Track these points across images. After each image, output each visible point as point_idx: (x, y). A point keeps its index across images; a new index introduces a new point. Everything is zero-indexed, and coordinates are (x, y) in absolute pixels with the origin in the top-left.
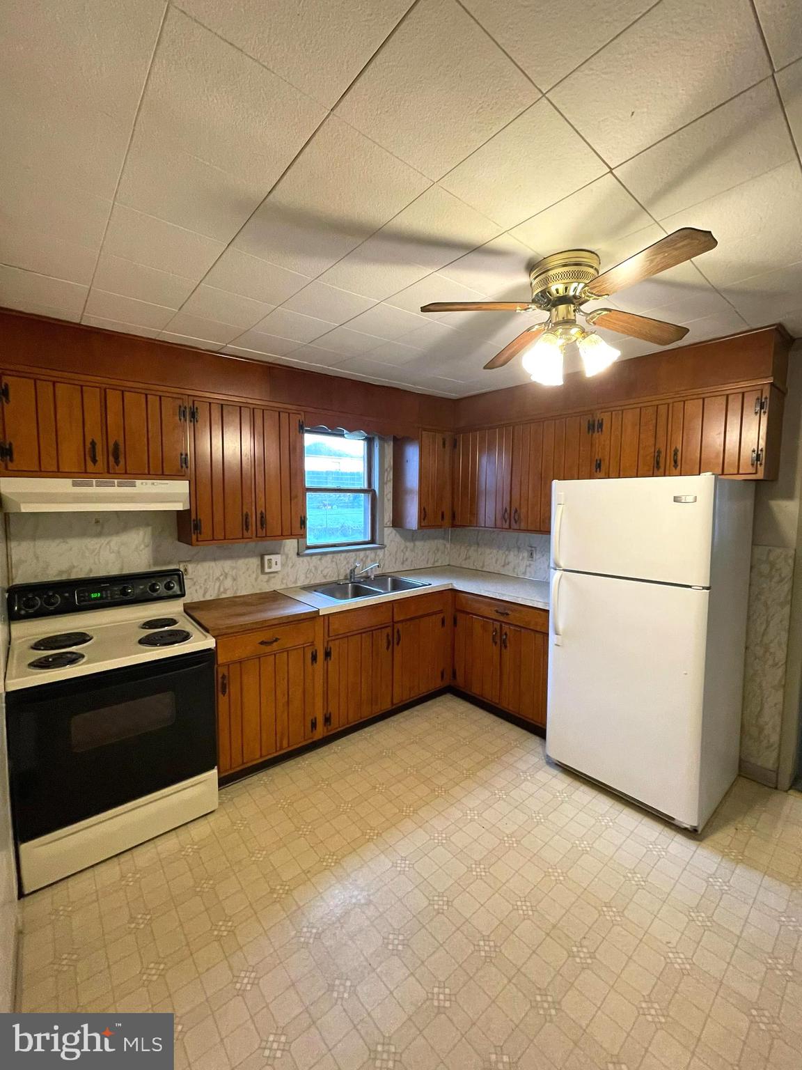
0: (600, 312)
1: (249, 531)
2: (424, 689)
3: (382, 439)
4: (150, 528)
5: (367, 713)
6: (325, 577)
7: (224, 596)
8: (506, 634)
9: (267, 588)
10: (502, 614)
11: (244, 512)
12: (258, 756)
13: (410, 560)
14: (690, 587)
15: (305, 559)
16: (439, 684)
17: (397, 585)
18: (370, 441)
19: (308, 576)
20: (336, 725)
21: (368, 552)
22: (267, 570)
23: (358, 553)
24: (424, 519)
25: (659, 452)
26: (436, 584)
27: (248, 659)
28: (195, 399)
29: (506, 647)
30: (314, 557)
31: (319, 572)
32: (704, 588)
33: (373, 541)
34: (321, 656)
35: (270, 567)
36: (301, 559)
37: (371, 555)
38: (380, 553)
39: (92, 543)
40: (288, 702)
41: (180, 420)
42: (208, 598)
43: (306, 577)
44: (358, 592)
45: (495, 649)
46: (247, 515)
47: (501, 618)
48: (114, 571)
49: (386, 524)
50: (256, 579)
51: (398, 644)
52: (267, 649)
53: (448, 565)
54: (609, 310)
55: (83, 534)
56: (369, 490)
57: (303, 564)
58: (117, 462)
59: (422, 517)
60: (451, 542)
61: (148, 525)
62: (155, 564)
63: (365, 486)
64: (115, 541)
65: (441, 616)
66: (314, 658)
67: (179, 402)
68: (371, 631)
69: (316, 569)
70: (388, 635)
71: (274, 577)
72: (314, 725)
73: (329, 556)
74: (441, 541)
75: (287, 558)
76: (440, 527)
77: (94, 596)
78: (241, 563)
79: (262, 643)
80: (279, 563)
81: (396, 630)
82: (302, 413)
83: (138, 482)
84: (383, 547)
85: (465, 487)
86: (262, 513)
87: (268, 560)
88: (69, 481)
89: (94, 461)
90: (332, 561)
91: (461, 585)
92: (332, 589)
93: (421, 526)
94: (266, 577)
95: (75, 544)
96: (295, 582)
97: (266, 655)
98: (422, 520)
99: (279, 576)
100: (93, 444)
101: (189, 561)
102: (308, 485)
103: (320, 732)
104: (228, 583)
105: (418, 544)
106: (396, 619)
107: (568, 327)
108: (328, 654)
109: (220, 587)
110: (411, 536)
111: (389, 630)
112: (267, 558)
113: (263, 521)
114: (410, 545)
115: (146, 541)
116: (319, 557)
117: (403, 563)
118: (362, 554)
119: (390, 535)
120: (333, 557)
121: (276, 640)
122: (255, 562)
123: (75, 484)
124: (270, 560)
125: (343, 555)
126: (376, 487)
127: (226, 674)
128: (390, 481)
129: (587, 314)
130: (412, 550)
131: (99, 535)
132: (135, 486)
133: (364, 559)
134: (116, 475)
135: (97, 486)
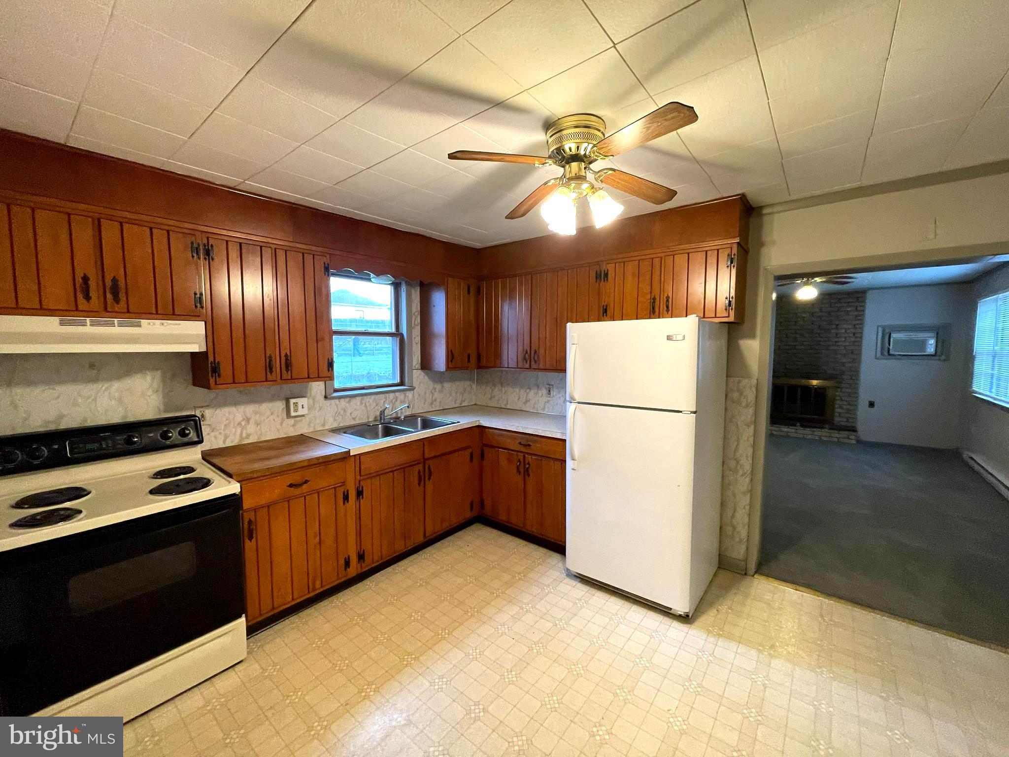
0: (606, 171)
1: (273, 374)
2: (455, 521)
3: (408, 284)
4: (158, 374)
5: (400, 546)
6: (354, 419)
7: (246, 442)
8: (529, 464)
9: (293, 432)
10: (525, 445)
11: (268, 355)
12: (290, 599)
13: (438, 400)
14: (681, 412)
15: (333, 401)
16: (468, 514)
17: (426, 424)
18: (396, 286)
19: (337, 418)
20: (367, 565)
21: (397, 394)
22: (293, 414)
23: (387, 395)
24: (451, 361)
25: (654, 299)
26: (465, 421)
27: (275, 503)
28: (210, 236)
29: (529, 475)
30: (342, 400)
31: (348, 414)
32: (692, 412)
33: (402, 383)
34: (352, 495)
35: (296, 411)
36: (328, 402)
37: (400, 396)
38: (410, 394)
39: (87, 390)
40: (320, 543)
41: (193, 257)
42: (229, 444)
43: (335, 420)
44: (388, 432)
45: (519, 479)
46: (270, 357)
47: (524, 450)
48: (116, 418)
49: (415, 367)
50: (281, 424)
51: (429, 479)
52: (297, 491)
53: (475, 405)
54: (614, 170)
56: (397, 334)
57: (331, 407)
58: (117, 300)
59: (450, 360)
60: (477, 382)
61: (155, 369)
62: (166, 411)
63: (393, 330)
64: (116, 387)
65: (469, 451)
66: (346, 498)
67: (189, 239)
68: (404, 468)
69: (345, 411)
70: (419, 472)
71: (301, 421)
72: (347, 563)
73: (359, 399)
74: (468, 383)
75: (314, 399)
76: (467, 368)
77: (90, 447)
78: (265, 407)
79: (291, 486)
80: (306, 406)
81: (427, 467)
82: (328, 256)
83: (144, 322)
84: (412, 389)
85: (489, 331)
86: (286, 355)
87: (294, 403)
88: (56, 319)
89: (88, 297)
90: (361, 403)
91: (486, 422)
92: (363, 430)
93: (448, 368)
94: (292, 421)
95: (66, 391)
96: (324, 425)
97: (297, 497)
98: (450, 363)
99: (307, 419)
100: (85, 279)
101: (208, 406)
102: (334, 328)
103: (353, 571)
104: (251, 428)
105: (447, 385)
106: (427, 456)
107: (580, 182)
108: (360, 493)
109: (242, 433)
110: (439, 378)
111: (420, 467)
112: (292, 401)
113: (288, 365)
114: (438, 387)
115: (155, 386)
116: (348, 399)
117: (432, 404)
118: (392, 395)
119: (418, 377)
120: (362, 400)
121: (306, 482)
122: (280, 405)
123: (62, 323)
124: (296, 404)
125: (373, 397)
126: (404, 330)
127: (253, 519)
128: (417, 325)
129: (595, 173)
130: (441, 391)
131: (95, 380)
132: (139, 326)
133: (394, 401)
134: (117, 314)
135: (91, 325)
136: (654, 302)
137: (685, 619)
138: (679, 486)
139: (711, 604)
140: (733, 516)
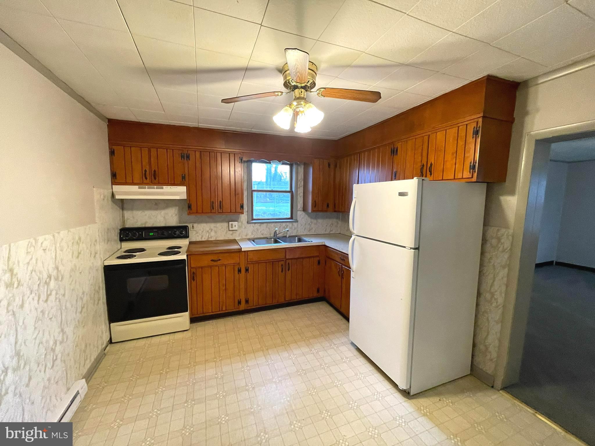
1: (214, 209)
2: (306, 296)
3: (296, 164)
4: (177, 207)
5: (269, 302)
6: (262, 234)
7: (210, 239)
8: (343, 271)
9: (231, 238)
10: (342, 260)
11: (212, 201)
12: (210, 311)
13: (314, 229)
14: (405, 247)
15: (252, 225)
16: (316, 295)
17: (300, 240)
18: (291, 166)
19: (253, 233)
20: (251, 306)
21: (288, 224)
22: (230, 229)
23: (282, 224)
24: (315, 207)
26: (315, 241)
27: (205, 267)
28: (189, 149)
29: (343, 278)
30: (256, 224)
31: (259, 231)
32: (411, 248)
33: (292, 218)
34: (243, 270)
35: (232, 227)
36: (249, 225)
37: (290, 225)
38: (295, 224)
39: (153, 213)
40: (226, 289)
41: (182, 159)
42: (203, 240)
43: (252, 234)
44: (276, 242)
45: (339, 279)
46: (213, 202)
47: (342, 262)
48: (163, 225)
49: (299, 209)
50: (226, 233)
51: (289, 270)
52: (215, 263)
53: (340, 233)
54: (324, 88)
55: (150, 209)
56: (291, 191)
57: (251, 227)
58: (155, 179)
59: (314, 205)
60: (342, 220)
61: (176, 206)
62: (180, 223)
63: (289, 189)
64: (163, 212)
65: (318, 259)
66: (240, 271)
67: (180, 152)
68: (273, 262)
69: (258, 230)
70: (282, 265)
71: (235, 233)
72: (239, 302)
73: (265, 225)
74: (335, 220)
75: (242, 223)
76: (326, 211)
77: (151, 234)
78: (219, 225)
79: (212, 260)
80: (237, 226)
81: (287, 263)
82: (242, 153)
83: (164, 187)
84: (297, 221)
85: (345, 188)
86: (220, 201)
87: (231, 224)
88: (137, 187)
89: (146, 178)
90: (267, 227)
91: (327, 244)
92: (267, 239)
93: (312, 212)
94: (231, 232)
95: (148, 213)
96: (246, 236)
97: (213, 266)
99: (238, 233)
100: (146, 171)
101: (195, 223)
102: (253, 189)
103: (243, 307)
104: (213, 234)
105: (320, 221)
106: (287, 257)
107: (299, 101)
108: (247, 270)
109: (209, 236)
111: (283, 262)
112: (230, 223)
113: (221, 206)
114: (315, 221)
115: (176, 212)
116: (259, 224)
117: (309, 231)
118: (284, 224)
119: (300, 215)
120: (267, 225)
121: (219, 260)
122: (226, 224)
123: (139, 188)
124: (232, 225)
125: (273, 224)
126: (294, 190)
127: (195, 272)
128: (302, 186)
130: (316, 224)
131: (156, 209)
132: (162, 188)
133: (285, 227)
134: (155, 184)
135: (148, 189)
136: (423, 168)
137: (406, 394)
138: (402, 299)
139: (439, 394)
140: (486, 338)
